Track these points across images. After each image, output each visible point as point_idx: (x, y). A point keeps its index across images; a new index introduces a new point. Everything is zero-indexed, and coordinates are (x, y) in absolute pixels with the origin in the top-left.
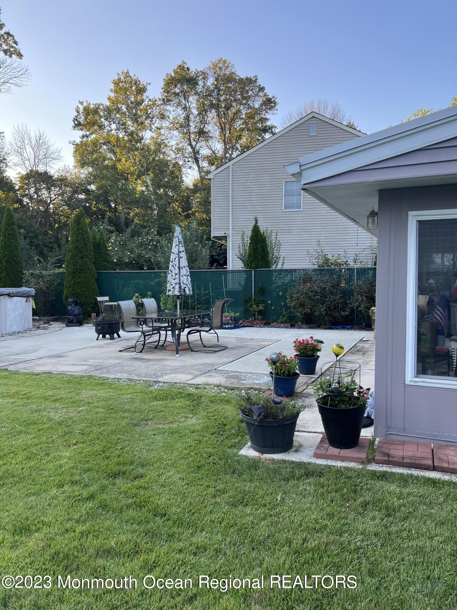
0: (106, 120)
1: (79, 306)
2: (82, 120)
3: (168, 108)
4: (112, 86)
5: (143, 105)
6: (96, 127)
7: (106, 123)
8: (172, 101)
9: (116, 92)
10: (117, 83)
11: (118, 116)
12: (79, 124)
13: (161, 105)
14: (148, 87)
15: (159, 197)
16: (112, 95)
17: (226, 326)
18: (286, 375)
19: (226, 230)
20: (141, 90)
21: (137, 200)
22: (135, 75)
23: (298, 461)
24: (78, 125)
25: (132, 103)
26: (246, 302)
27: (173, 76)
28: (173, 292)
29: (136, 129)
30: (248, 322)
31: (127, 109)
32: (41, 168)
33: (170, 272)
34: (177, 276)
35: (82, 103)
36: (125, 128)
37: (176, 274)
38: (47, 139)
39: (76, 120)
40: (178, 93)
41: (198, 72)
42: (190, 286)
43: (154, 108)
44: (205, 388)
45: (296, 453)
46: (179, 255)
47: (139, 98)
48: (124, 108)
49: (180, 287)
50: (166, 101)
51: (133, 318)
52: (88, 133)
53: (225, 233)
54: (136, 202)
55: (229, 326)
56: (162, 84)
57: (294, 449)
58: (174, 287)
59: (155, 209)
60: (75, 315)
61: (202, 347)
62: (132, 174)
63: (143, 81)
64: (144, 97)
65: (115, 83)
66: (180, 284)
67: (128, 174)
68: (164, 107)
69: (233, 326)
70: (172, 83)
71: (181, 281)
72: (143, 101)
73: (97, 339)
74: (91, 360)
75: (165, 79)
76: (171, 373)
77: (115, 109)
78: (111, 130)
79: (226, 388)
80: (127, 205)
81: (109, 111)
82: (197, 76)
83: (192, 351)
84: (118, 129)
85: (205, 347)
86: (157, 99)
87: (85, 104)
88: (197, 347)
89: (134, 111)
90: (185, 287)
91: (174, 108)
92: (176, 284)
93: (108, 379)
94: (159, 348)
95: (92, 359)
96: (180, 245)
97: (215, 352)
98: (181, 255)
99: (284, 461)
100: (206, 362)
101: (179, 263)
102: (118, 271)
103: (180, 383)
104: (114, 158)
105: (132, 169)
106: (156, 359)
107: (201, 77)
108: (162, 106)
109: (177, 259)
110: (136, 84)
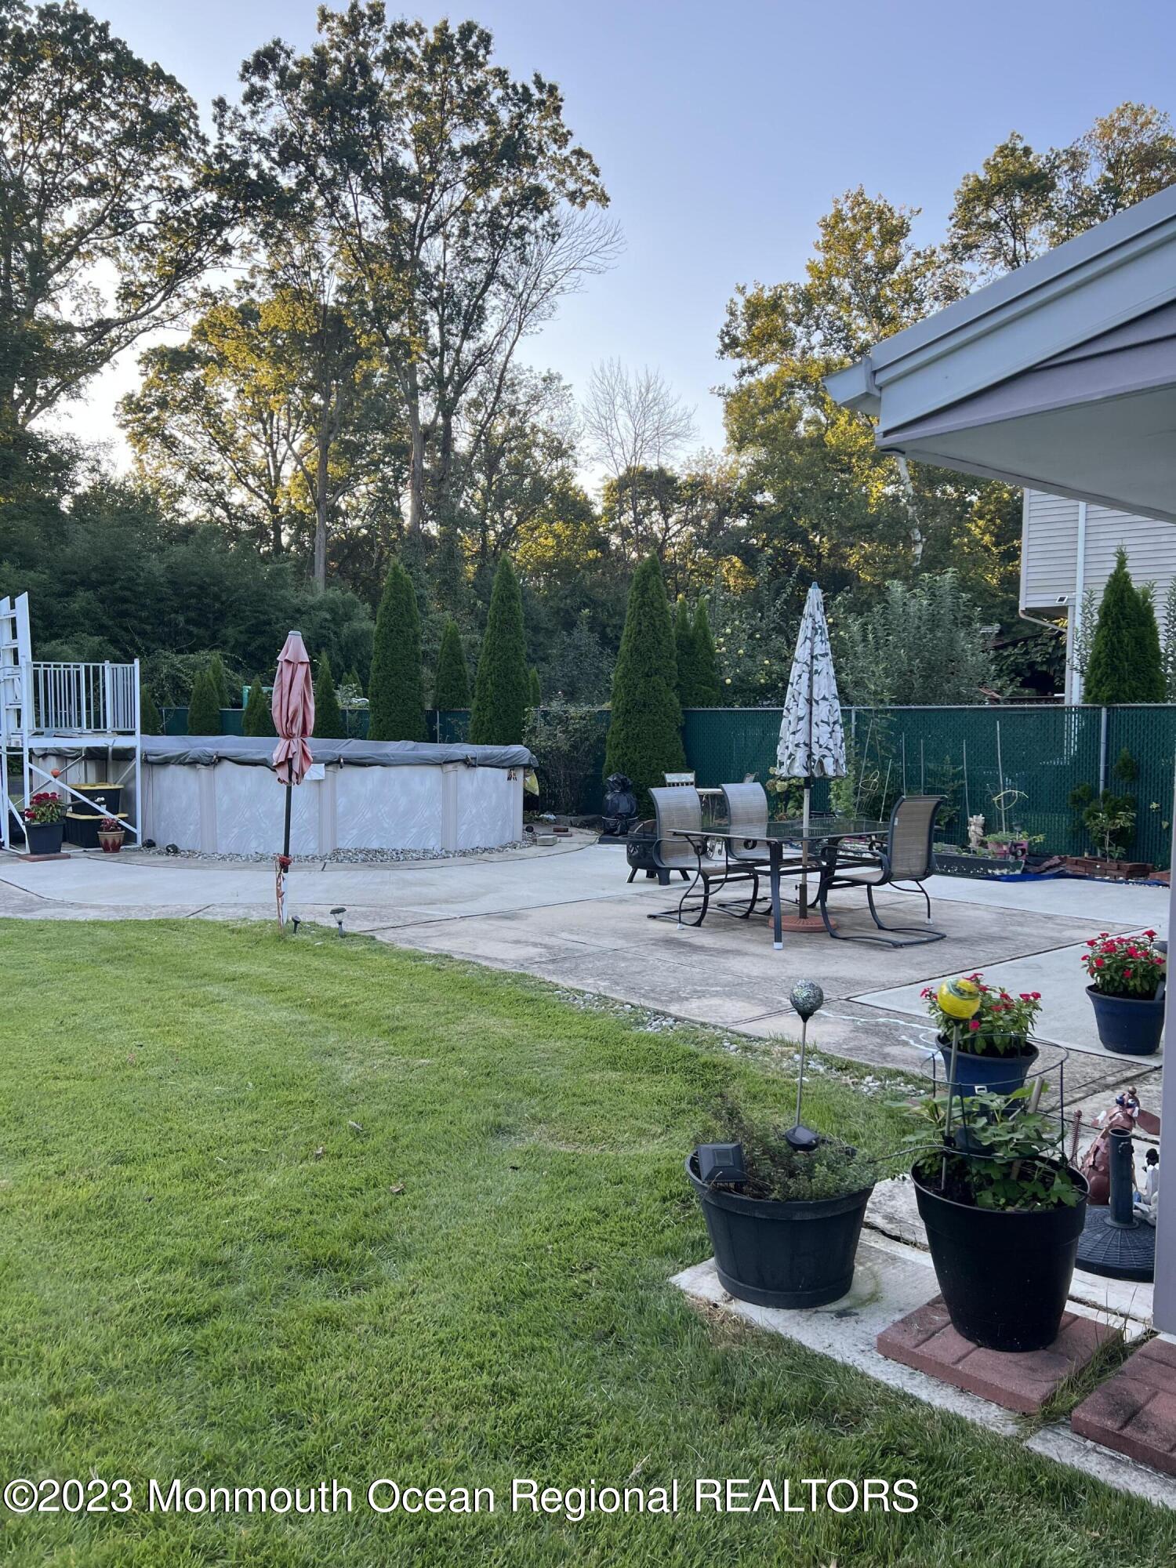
0: (798, 323)
1: (630, 795)
2: (740, 333)
3: (967, 266)
4: (819, 235)
5: (898, 269)
6: (775, 346)
7: (799, 331)
8: (977, 247)
9: (828, 248)
10: (829, 227)
11: (831, 308)
12: (735, 342)
13: (948, 261)
14: (913, 224)
15: (929, 509)
16: (819, 257)
17: (997, 872)
18: (979, 1051)
19: (1064, 589)
20: (894, 233)
21: (869, 520)
22: (880, 197)
23: (819, 1348)
24: (731, 345)
25: (867, 269)
26: (1078, 801)
27: (982, 178)
28: (791, 765)
29: (876, 337)
30: (1076, 863)
31: (853, 288)
32: (650, 462)
33: (785, 713)
34: (803, 724)
35: (742, 290)
36: (846, 339)
37: (800, 719)
38: (663, 391)
39: (728, 333)
40: (997, 223)
41: (1057, 155)
42: (841, 753)
43: (929, 274)
44: (766, 1053)
45: (837, 1321)
46: (811, 666)
47: (888, 253)
48: (846, 287)
49: (810, 756)
50: (961, 250)
51: (675, 834)
52: (754, 362)
53: (1062, 599)
54: (867, 529)
55: (1005, 871)
56: (952, 205)
57: (843, 1303)
58: (791, 755)
59: (916, 543)
60: (620, 816)
61: (872, 927)
62: (862, 454)
63: (900, 207)
64: (902, 250)
65: (826, 226)
66: (808, 745)
67: (850, 455)
68: (957, 266)
69: (1018, 872)
70: (978, 198)
71: (814, 739)
72: (897, 260)
73: (631, 880)
74: (564, 935)
75: (959, 192)
76: (717, 994)
77: (825, 293)
78: (812, 348)
79: (826, 1060)
80: (844, 535)
81: (807, 299)
82: (1053, 167)
83: (833, 936)
84: (827, 343)
85: (881, 928)
86: (938, 250)
87: (751, 291)
88: (860, 925)
89: (873, 291)
90: (824, 756)
91: (985, 266)
92: (797, 745)
93: (557, 987)
94: (754, 919)
95: (571, 932)
96: (818, 638)
97: (897, 945)
98: (818, 665)
99: (778, 1342)
100: (841, 974)
101: (810, 687)
102: (737, 708)
103: (715, 1027)
104: (823, 419)
105: (862, 441)
106: (716, 950)
107: (1066, 167)
108: (951, 266)
109: (806, 676)
110: (879, 219)
